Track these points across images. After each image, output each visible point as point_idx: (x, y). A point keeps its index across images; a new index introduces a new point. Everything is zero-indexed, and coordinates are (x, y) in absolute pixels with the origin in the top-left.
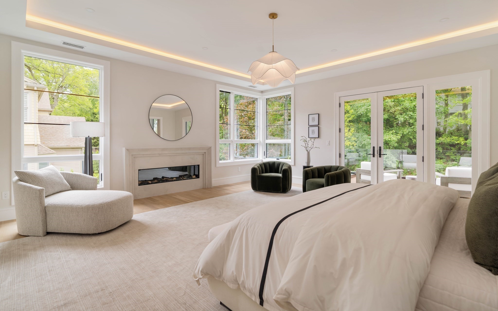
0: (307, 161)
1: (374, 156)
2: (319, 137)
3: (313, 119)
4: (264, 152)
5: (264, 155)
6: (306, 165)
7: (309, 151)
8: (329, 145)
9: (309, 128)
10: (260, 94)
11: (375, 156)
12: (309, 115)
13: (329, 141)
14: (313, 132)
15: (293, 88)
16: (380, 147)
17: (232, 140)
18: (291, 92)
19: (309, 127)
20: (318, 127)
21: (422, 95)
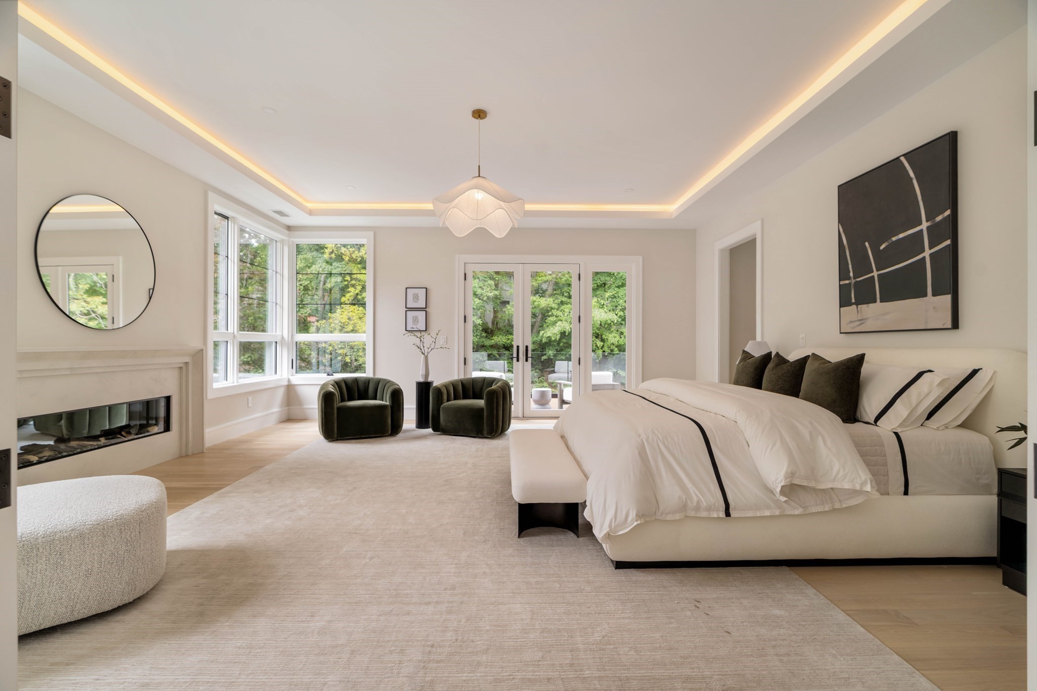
0: (424, 373)
1: (518, 360)
2: (426, 330)
3: (416, 297)
4: (292, 360)
5: (292, 368)
6: (421, 380)
7: (426, 355)
8: (445, 343)
9: (407, 312)
10: (287, 232)
11: (520, 360)
12: (406, 288)
13: (447, 337)
14: (415, 320)
15: (372, 233)
16: (527, 347)
17: (234, 333)
18: (366, 240)
19: (406, 311)
20: (425, 312)
21: (578, 276)
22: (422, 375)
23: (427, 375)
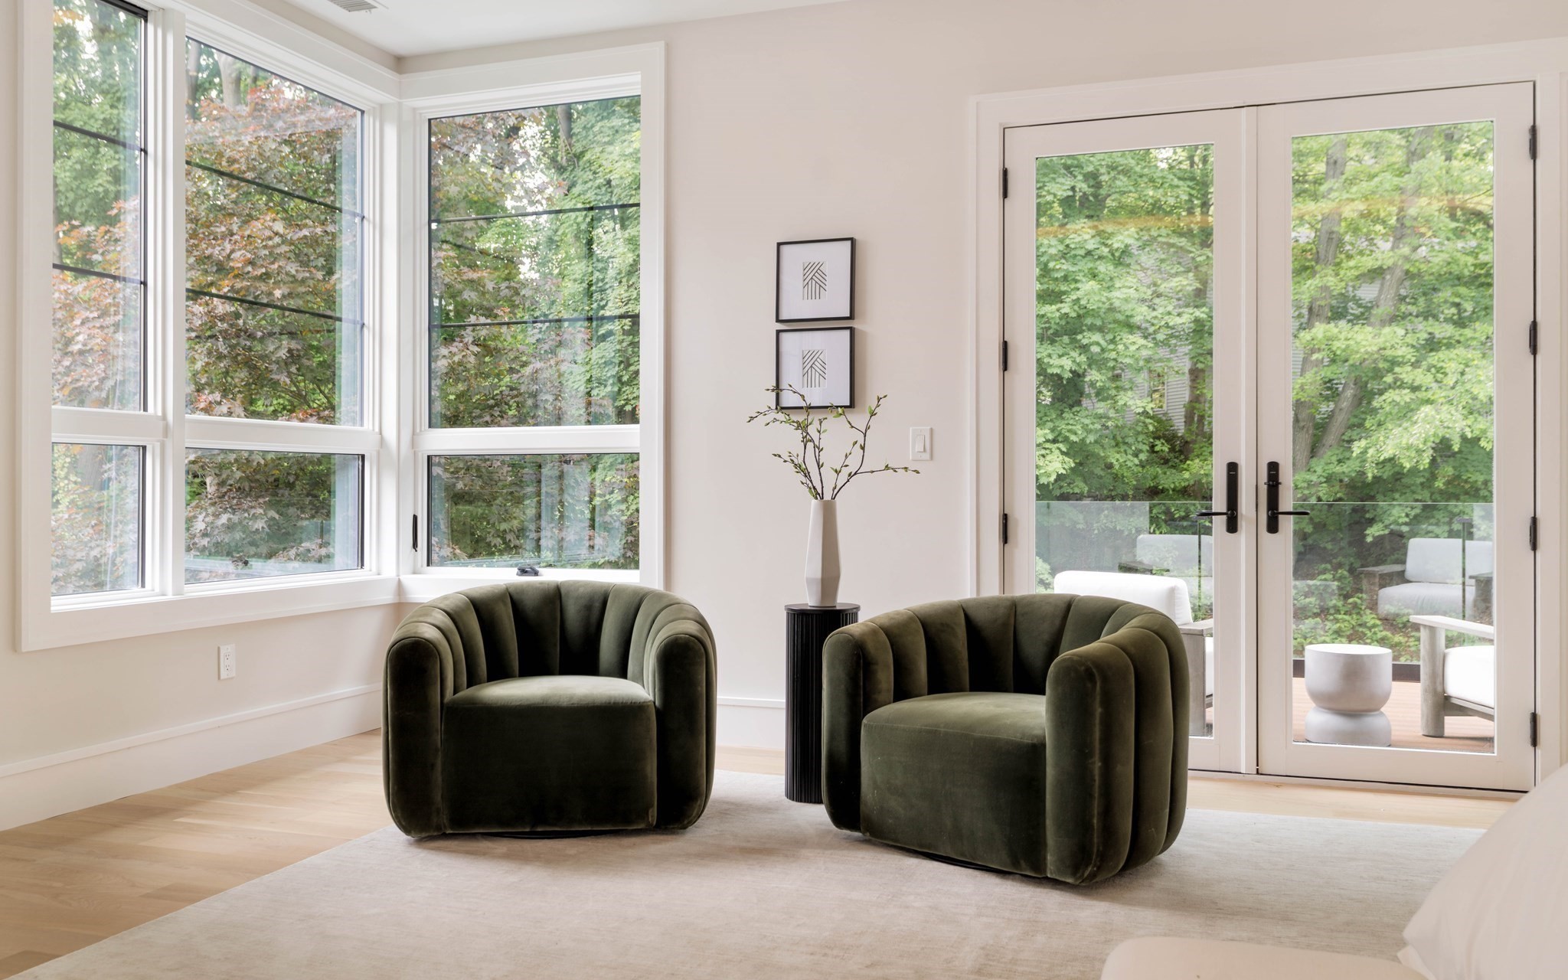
0: (819, 575)
1: (1232, 526)
2: (852, 405)
3: (815, 277)
4: (415, 518)
5: (415, 545)
6: (809, 600)
7: (827, 497)
8: (927, 456)
9: (783, 336)
10: (389, 75)
11: (1242, 524)
12: (779, 245)
13: (932, 430)
14: (812, 364)
15: (658, 49)
16: (1273, 467)
17: (164, 417)
18: (637, 77)
19: (778, 332)
20: (847, 333)
21: (1527, 137)
22: (809, 581)
23: (829, 580)
